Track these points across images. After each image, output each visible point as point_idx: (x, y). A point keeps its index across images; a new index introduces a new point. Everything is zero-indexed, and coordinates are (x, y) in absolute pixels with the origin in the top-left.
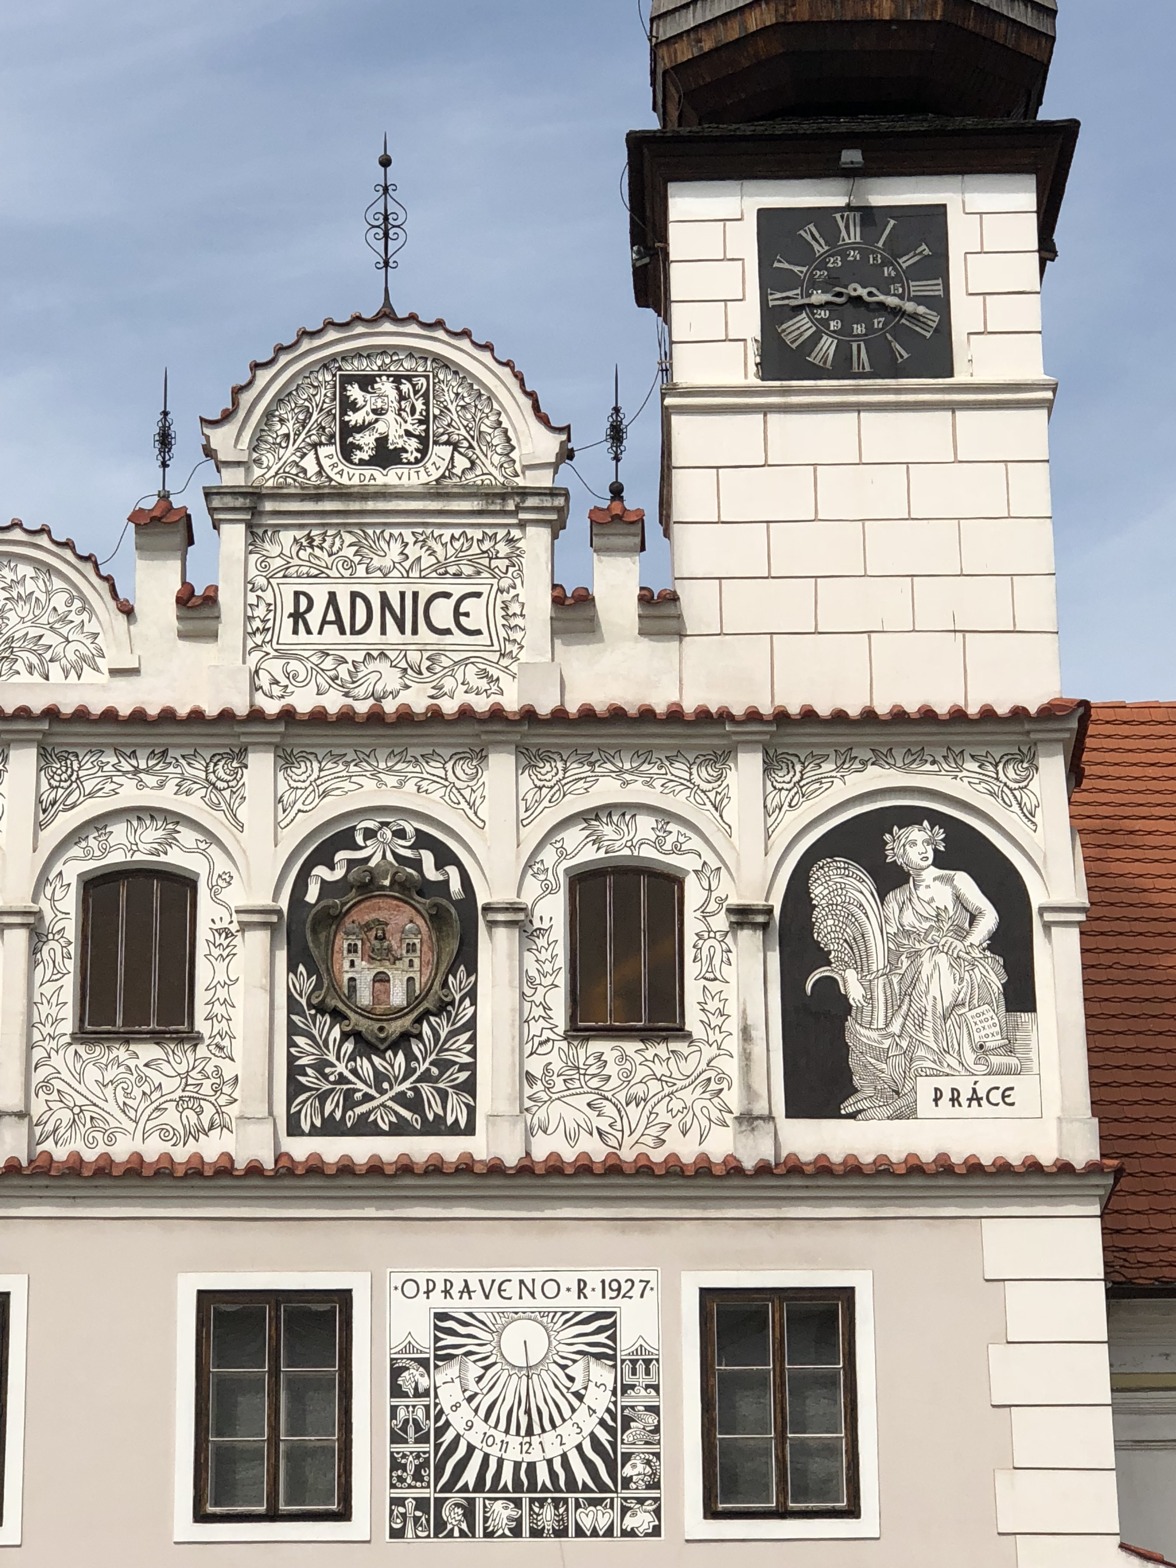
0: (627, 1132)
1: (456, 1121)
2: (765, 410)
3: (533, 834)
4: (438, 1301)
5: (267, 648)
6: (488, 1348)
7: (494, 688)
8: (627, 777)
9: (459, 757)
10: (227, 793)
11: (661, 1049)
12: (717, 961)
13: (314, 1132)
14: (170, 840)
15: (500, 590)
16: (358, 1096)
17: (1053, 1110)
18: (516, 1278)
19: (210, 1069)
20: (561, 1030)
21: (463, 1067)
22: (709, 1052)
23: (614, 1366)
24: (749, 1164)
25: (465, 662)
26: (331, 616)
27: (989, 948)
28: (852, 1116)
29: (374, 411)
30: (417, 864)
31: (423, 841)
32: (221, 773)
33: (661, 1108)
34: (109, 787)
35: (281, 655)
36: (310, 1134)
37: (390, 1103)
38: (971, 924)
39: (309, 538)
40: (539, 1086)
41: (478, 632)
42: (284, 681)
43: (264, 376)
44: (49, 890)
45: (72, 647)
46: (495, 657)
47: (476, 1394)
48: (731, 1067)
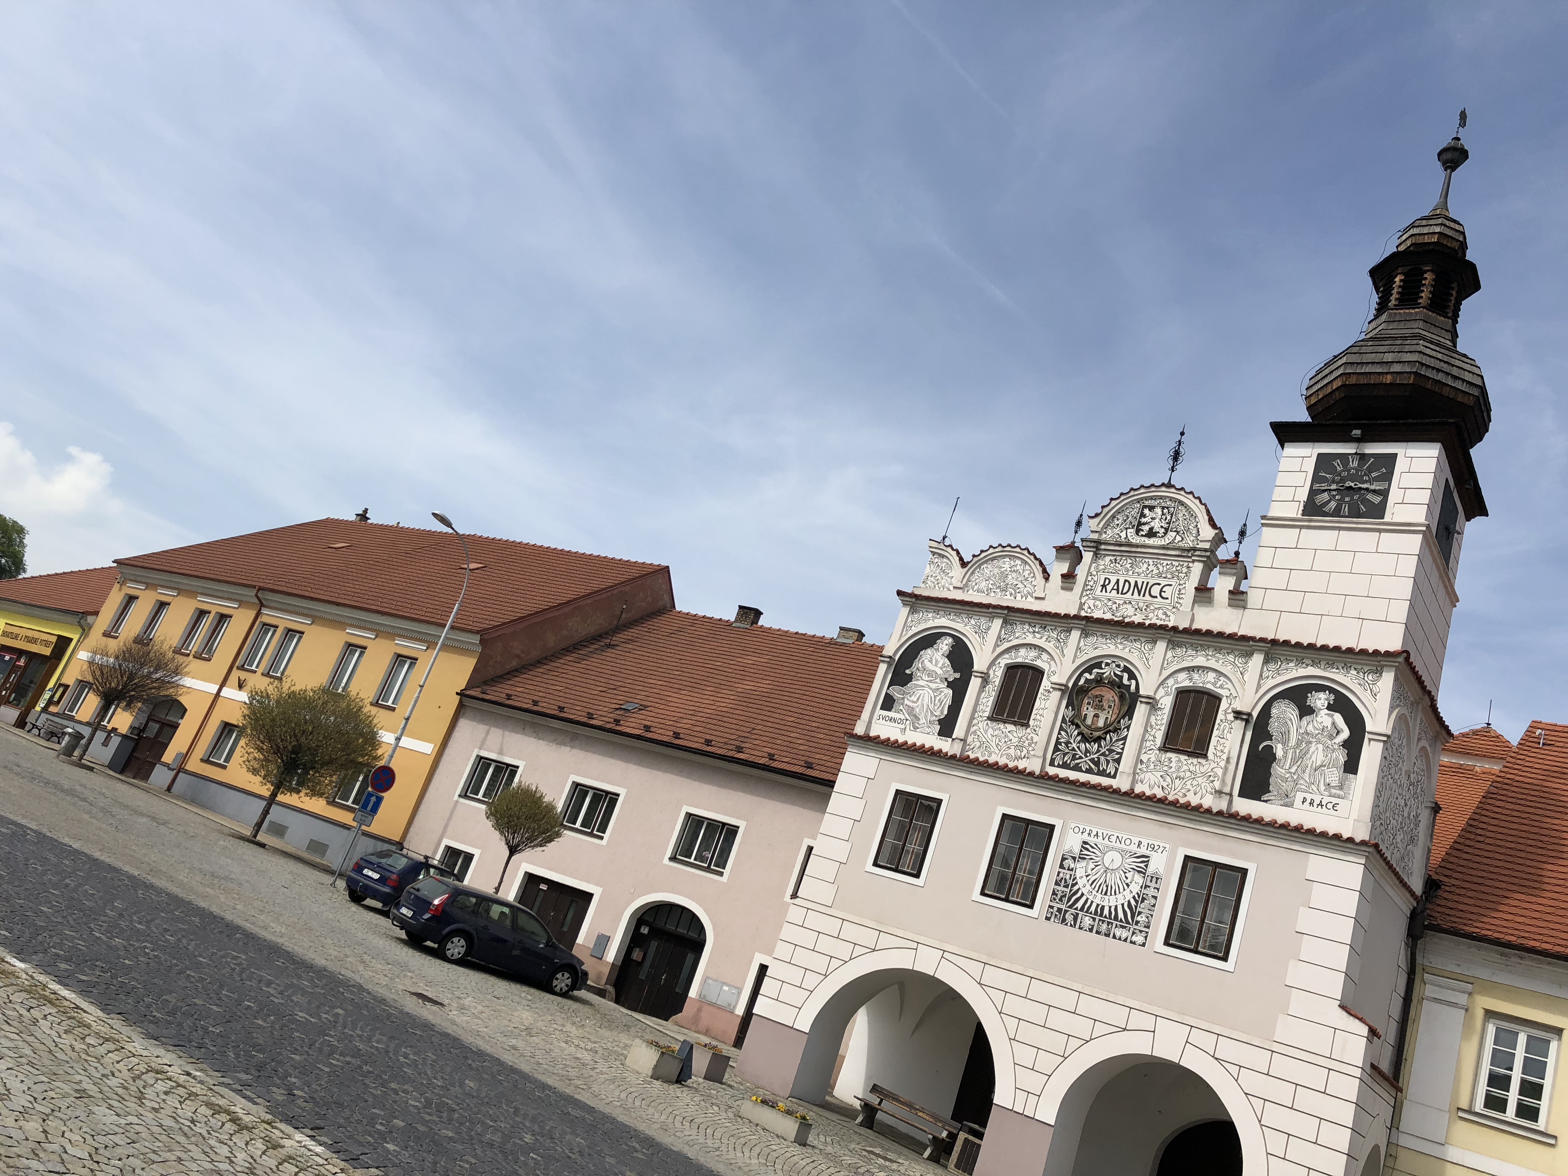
0: (1173, 789)
1: (1110, 772)
2: (1301, 527)
3: (1166, 673)
4: (1085, 837)
5: (1090, 596)
6: (1099, 859)
7: (1167, 619)
8: (1209, 657)
9: (1147, 642)
10: (1062, 644)
11: (1195, 761)
12: (1226, 732)
13: (1059, 766)
14: (1039, 657)
15: (1180, 585)
16: (1077, 756)
17: (1354, 815)
18: (1116, 835)
19: (1029, 737)
20: (1157, 747)
21: (1118, 753)
22: (1213, 765)
23: (1144, 877)
24: (1215, 810)
25: (1159, 608)
26: (1116, 587)
27: (1342, 745)
28: (1266, 801)
29: (1152, 518)
30: (1121, 678)
31: (1126, 669)
32: (1062, 637)
33: (1189, 783)
34: (1024, 636)
35: (1094, 599)
36: (1057, 767)
37: (1088, 761)
38: (1337, 735)
39: (1116, 560)
40: (1144, 766)
41: (1167, 598)
42: (1092, 608)
43: (1114, 503)
44: (994, 667)
45: (1026, 589)
46: (1171, 608)
47: (1090, 875)
48: (1220, 772)
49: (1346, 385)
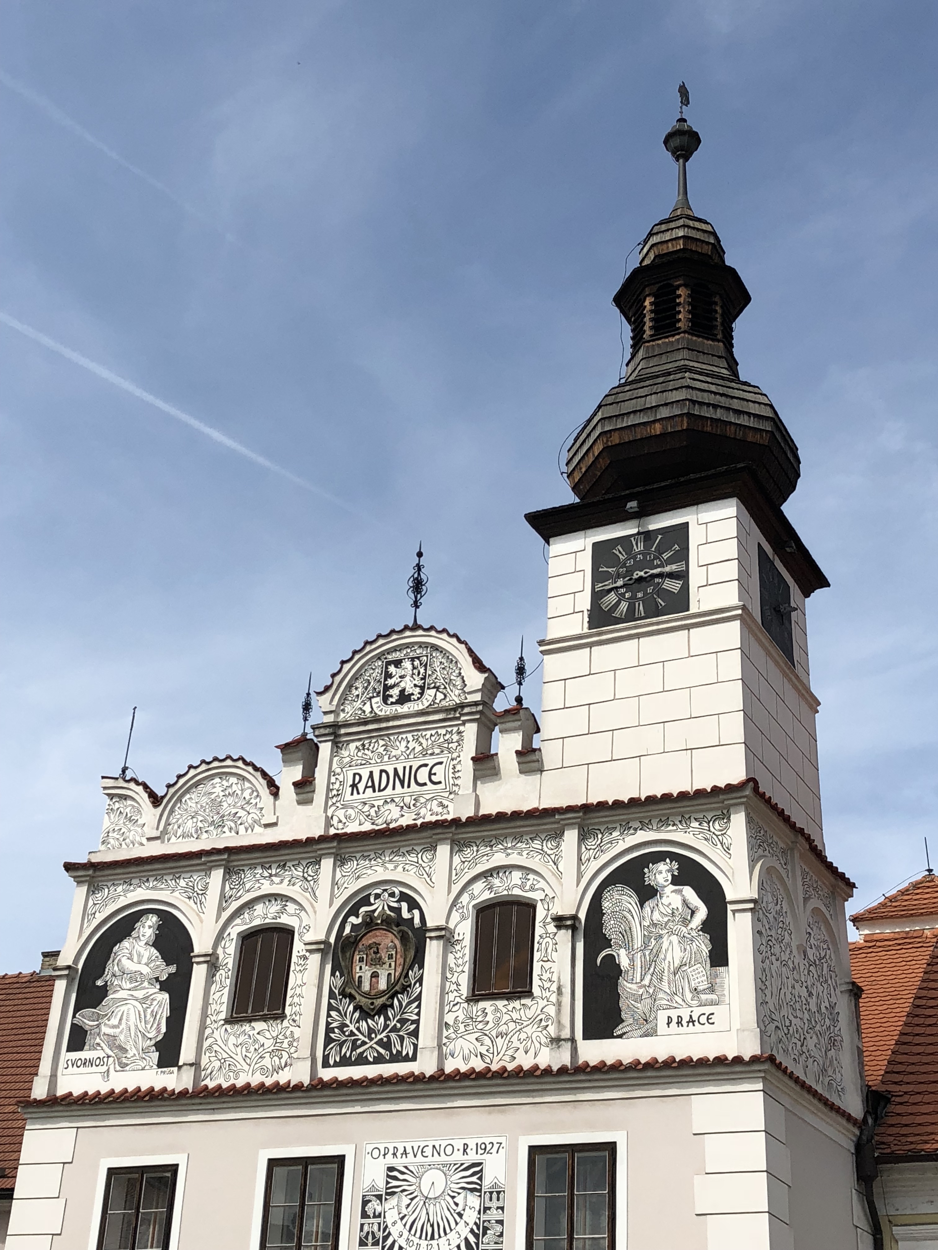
0: (496, 1054)
1: (407, 1054)
2: (590, 645)
3: (456, 889)
4: (389, 1160)
5: (338, 804)
6: (414, 1187)
7: (445, 811)
8: (509, 851)
9: (425, 850)
10: (312, 883)
11: (517, 1004)
12: (549, 950)
13: (336, 1065)
14: (283, 910)
15: (452, 759)
16: (359, 1042)
17: (736, 1025)
18: (431, 1144)
19: (288, 1033)
20: (463, 997)
21: (413, 1022)
22: (542, 1003)
23: (480, 1196)
24: (555, 1068)
25: (432, 799)
26: (370, 784)
27: (701, 930)
28: (620, 1036)
29: (400, 677)
30: (398, 910)
31: (404, 897)
32: (310, 873)
33: (514, 1039)
34: (258, 885)
35: (344, 807)
36: (333, 1066)
37: (375, 1046)
38: (691, 917)
39: (363, 745)
40: (451, 1030)
41: (440, 783)
42: (344, 820)
43: (347, 667)
44: (223, 942)
45: (251, 816)
46: (446, 795)
47: (405, 1215)
48: (551, 1010)
49: (608, 447)
